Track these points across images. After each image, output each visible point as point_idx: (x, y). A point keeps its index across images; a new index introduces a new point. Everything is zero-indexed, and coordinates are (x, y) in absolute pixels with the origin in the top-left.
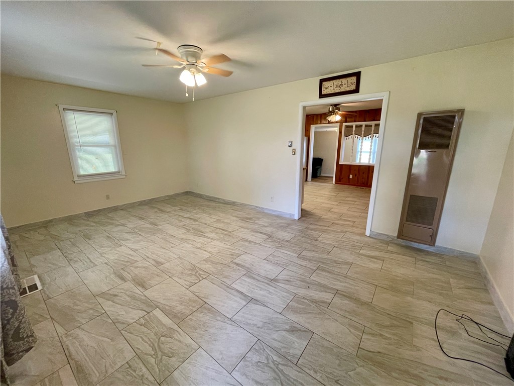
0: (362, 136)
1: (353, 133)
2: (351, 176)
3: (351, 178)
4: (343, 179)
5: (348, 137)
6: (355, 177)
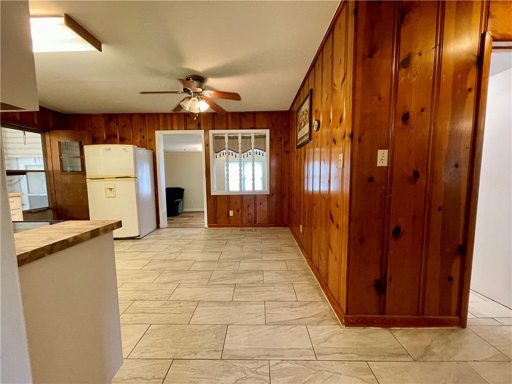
0: (240, 150)
1: (226, 147)
2: (231, 213)
3: (232, 215)
4: (220, 219)
5: (218, 154)
6: (237, 213)
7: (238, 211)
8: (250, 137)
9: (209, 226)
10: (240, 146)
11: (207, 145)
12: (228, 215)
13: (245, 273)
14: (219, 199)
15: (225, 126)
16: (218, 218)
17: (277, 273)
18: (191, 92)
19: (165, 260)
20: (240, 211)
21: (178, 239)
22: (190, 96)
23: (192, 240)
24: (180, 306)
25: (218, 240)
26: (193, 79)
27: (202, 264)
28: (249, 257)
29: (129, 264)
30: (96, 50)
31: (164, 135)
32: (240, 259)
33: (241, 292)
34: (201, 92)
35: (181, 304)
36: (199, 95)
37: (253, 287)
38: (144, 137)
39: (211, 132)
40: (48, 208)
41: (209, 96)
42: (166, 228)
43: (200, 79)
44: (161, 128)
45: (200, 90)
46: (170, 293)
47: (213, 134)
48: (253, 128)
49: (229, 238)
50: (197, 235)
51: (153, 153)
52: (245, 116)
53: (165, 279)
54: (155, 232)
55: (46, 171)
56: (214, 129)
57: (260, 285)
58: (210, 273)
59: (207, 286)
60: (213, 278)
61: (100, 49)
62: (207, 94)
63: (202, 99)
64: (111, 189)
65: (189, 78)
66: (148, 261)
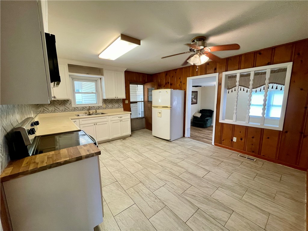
0: (251, 87)
1: (237, 84)
2: (235, 139)
3: (235, 141)
4: (224, 141)
5: (230, 90)
6: (240, 140)
7: (241, 139)
8: (265, 73)
9: (215, 145)
10: (251, 83)
11: (220, 84)
12: (232, 140)
13: (215, 203)
14: (224, 126)
15: (237, 67)
16: (223, 140)
17: (248, 224)
18: (195, 50)
19: (172, 162)
20: (243, 140)
21: (189, 149)
22: (194, 53)
23: (196, 152)
24: (154, 202)
25: (214, 159)
26: (197, 40)
27: (189, 175)
28: (229, 188)
29: (155, 157)
30: (138, 45)
31: (193, 79)
32: (221, 186)
33: (198, 219)
34: (203, 49)
35: (156, 201)
36: (201, 51)
37: (211, 223)
38: (181, 82)
39: (224, 74)
40: (143, 117)
41: (210, 51)
42: (189, 138)
43: (202, 39)
44: (190, 76)
45: (202, 47)
46: (157, 188)
47: (226, 75)
48: (269, 64)
49: (225, 160)
50: (203, 149)
51: (185, 91)
52: (260, 54)
53: (162, 176)
54: (180, 139)
55: (144, 101)
56: (227, 71)
57: (220, 225)
58: (188, 186)
59: (179, 197)
60: (188, 192)
61: (140, 44)
62: (208, 49)
63: (203, 54)
64: (160, 113)
65: (194, 40)
66: (164, 159)
